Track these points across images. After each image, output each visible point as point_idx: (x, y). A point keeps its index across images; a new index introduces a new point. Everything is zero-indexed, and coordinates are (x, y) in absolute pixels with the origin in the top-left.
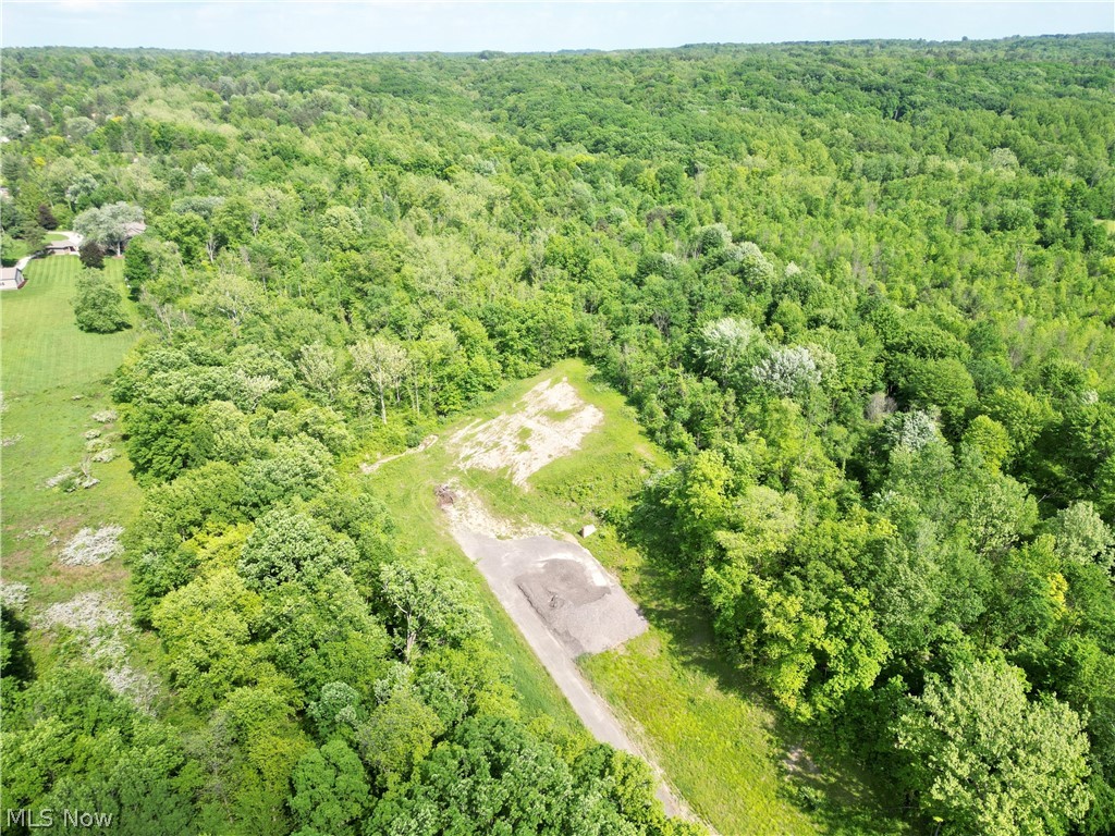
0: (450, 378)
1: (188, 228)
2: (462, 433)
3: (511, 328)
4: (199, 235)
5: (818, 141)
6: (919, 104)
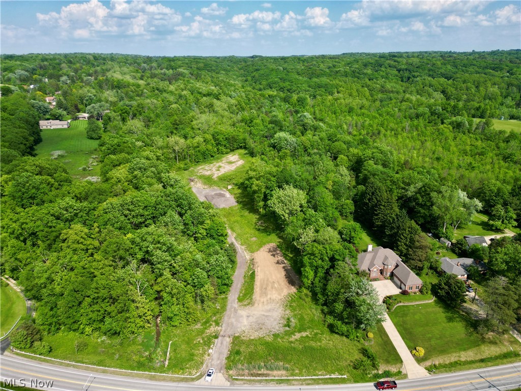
0: (199, 151)
1: (124, 111)
2: (201, 167)
3: (220, 137)
4: (127, 113)
5: (366, 89)
6: (416, 76)
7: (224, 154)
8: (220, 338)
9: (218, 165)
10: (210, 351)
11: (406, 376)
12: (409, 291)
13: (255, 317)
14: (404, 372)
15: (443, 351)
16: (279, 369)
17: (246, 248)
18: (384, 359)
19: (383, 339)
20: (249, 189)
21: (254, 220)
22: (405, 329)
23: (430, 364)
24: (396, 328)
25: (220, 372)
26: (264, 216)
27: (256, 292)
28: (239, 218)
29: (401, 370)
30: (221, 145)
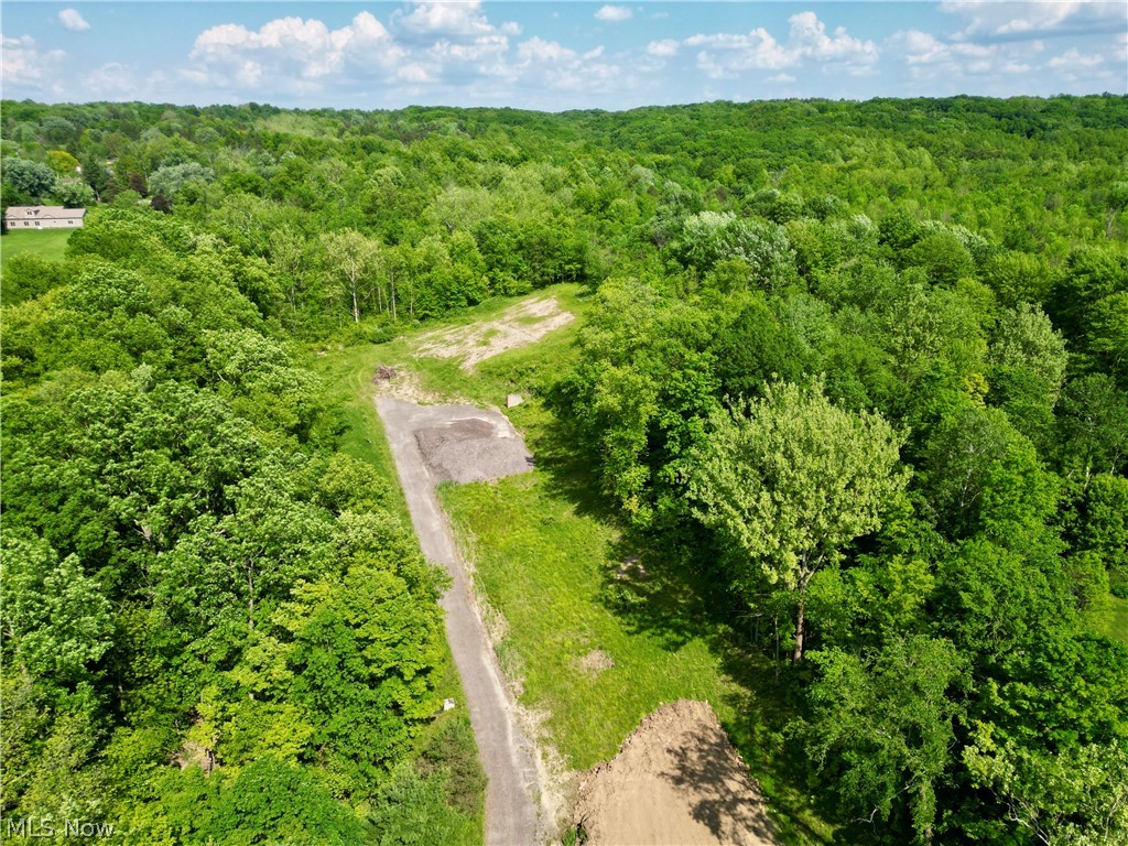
5: (923, 149)
6: (1050, 126)
7: (511, 296)
9: (486, 327)
17: (551, 723)
20: (582, 406)
21: (600, 555)
26: (649, 533)
28: (531, 536)
30: (504, 267)
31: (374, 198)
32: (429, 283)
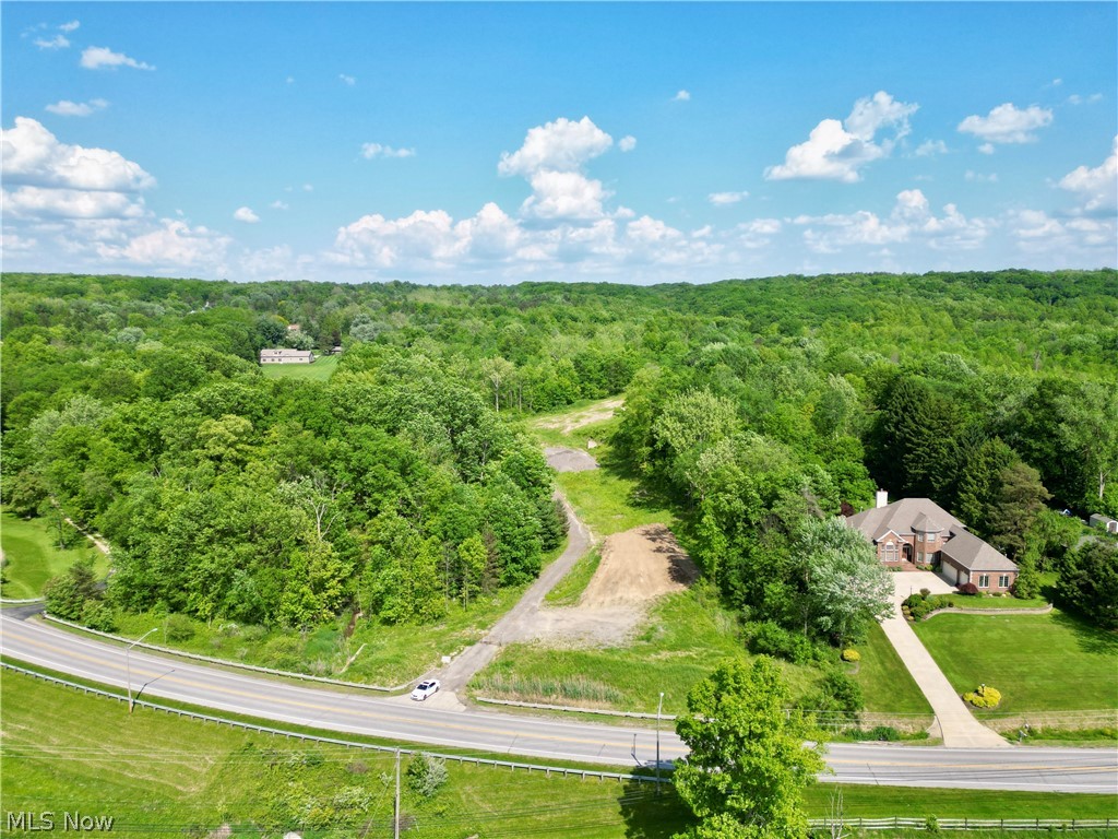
2: (542, 418)
3: (590, 364)
5: (946, 313)
6: (1073, 294)
7: (595, 398)
8: (478, 645)
9: (577, 414)
10: (446, 659)
11: (939, 742)
12: (982, 588)
13: (574, 622)
14: (933, 732)
15: (1057, 702)
16: (595, 698)
17: (596, 527)
18: (883, 703)
19: (885, 669)
21: (628, 491)
22: (954, 655)
23: (1017, 726)
24: (930, 651)
25: (453, 690)
26: (651, 478)
27: (592, 586)
28: (595, 486)
29: (928, 730)
30: (591, 380)
31: (508, 341)
32: (543, 389)
